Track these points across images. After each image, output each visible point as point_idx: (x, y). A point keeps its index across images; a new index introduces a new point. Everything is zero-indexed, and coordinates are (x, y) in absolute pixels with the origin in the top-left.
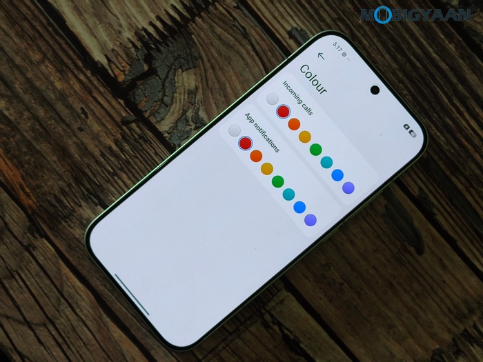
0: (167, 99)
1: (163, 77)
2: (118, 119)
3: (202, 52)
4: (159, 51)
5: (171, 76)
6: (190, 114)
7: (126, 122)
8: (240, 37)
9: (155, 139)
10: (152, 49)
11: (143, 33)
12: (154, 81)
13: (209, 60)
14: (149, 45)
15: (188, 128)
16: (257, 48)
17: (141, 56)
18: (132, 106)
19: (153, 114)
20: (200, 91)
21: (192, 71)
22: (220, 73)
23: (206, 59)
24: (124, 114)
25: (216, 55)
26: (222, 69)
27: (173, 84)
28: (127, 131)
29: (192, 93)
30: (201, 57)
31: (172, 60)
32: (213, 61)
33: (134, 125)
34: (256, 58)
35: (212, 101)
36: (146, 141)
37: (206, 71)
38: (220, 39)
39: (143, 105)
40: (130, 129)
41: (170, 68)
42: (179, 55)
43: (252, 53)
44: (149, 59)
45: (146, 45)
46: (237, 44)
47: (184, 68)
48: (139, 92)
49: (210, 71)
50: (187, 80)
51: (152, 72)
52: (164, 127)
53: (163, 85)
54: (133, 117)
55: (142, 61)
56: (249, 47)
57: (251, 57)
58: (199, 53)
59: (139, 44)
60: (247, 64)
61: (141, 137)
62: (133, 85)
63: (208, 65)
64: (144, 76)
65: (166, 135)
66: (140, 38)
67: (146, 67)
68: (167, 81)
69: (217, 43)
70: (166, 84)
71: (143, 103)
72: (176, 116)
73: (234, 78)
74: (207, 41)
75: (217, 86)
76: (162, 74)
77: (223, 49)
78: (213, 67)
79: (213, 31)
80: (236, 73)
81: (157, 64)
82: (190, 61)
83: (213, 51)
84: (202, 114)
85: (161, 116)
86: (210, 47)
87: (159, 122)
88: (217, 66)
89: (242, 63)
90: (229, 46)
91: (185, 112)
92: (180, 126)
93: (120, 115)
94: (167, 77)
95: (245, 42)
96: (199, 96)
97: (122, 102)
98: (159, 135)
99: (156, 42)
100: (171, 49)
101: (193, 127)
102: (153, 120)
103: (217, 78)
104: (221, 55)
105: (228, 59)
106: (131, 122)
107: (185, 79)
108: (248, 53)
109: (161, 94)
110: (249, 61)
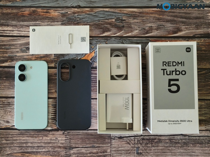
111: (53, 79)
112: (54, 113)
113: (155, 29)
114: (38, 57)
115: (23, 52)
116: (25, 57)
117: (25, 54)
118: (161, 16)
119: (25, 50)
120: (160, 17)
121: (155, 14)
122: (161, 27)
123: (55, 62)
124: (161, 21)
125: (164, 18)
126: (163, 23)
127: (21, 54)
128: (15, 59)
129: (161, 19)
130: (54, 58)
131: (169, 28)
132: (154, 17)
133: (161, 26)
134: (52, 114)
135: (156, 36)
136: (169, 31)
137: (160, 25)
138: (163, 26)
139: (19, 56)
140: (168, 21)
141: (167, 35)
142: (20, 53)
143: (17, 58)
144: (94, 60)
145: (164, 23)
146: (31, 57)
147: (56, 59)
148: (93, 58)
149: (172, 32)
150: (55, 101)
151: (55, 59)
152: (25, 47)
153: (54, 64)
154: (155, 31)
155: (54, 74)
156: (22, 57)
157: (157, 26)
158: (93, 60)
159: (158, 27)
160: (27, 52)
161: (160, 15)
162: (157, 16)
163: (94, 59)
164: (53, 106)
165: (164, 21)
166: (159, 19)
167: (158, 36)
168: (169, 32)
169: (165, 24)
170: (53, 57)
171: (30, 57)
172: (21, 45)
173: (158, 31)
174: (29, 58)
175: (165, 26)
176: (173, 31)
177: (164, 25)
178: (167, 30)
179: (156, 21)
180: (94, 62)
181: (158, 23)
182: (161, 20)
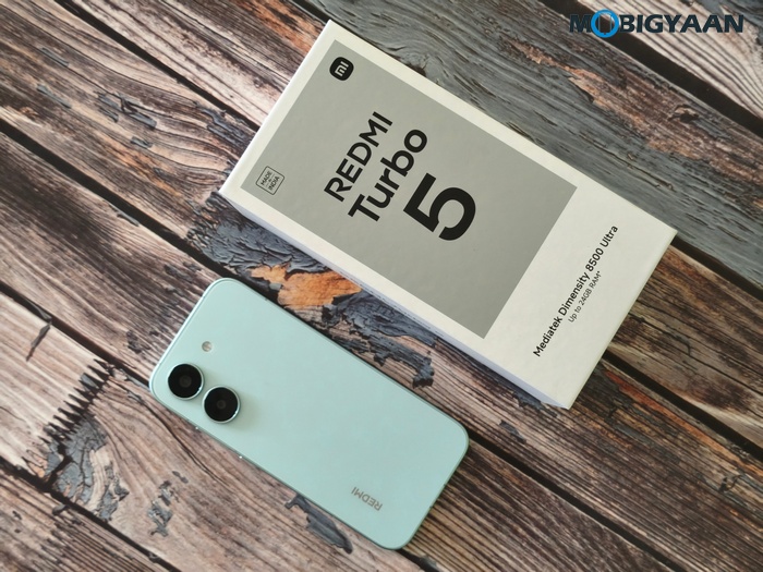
0: (88, 481)
1: (79, 461)
2: (49, 512)
3: (107, 429)
4: (69, 439)
5: (85, 459)
6: (112, 488)
7: (57, 512)
8: (137, 406)
9: (87, 519)
10: (62, 439)
11: (50, 427)
12: (72, 468)
13: (116, 435)
14: (58, 437)
15: (113, 501)
16: (155, 411)
17: (54, 448)
18: (58, 496)
19: (79, 498)
20: (115, 464)
21: (103, 448)
22: (128, 443)
23: (112, 434)
24: (53, 506)
25: (121, 428)
26: (129, 439)
27: (89, 466)
28: (60, 520)
29: (108, 468)
30: (108, 434)
31: (83, 444)
32: (119, 434)
33: (65, 513)
34: (157, 420)
35: (128, 470)
36: (79, 524)
37: (115, 445)
38: (120, 412)
39: (68, 492)
40: (62, 517)
41: (83, 451)
42: (88, 439)
43: (153, 417)
44: (62, 449)
45: (56, 437)
46: (137, 413)
47: (96, 448)
48: (61, 482)
49: (119, 444)
50: (100, 458)
51: (68, 460)
52: (92, 507)
53: (81, 469)
54: (61, 506)
55: (56, 454)
56: (148, 413)
57: (152, 420)
58: (105, 431)
59: (49, 439)
60: (150, 428)
61: (74, 522)
62: (54, 476)
63: (116, 439)
64: (62, 466)
65: (96, 513)
66: (49, 433)
67: (61, 458)
68: (84, 464)
69: (118, 417)
70: (84, 467)
71: (68, 491)
72: (100, 493)
73: (142, 444)
74: (109, 418)
75: (129, 455)
76: (77, 458)
77: (126, 421)
78: (121, 440)
79: (112, 408)
80: (143, 440)
81: (70, 452)
82: (100, 440)
83: (117, 425)
84: (123, 485)
85: (87, 497)
86: (114, 423)
87: (86, 503)
88: (124, 438)
89: (145, 428)
90: (130, 417)
91: (107, 487)
92: (106, 501)
93: (49, 507)
94: (82, 460)
95: (143, 409)
96: (116, 470)
97: (48, 495)
98: (89, 515)
99: (64, 432)
100: (79, 434)
101: (118, 498)
102: (80, 503)
103: (127, 449)
104: (125, 427)
105: (132, 429)
106: (61, 511)
107: (99, 458)
108: (149, 418)
109: (81, 478)
110: (151, 424)
111: (148, 281)
112: (71, 411)
113: (650, 340)
114: (146, 166)
115: (101, 110)
116: (98, 134)
117: (104, 121)
118: (701, 306)
119: (114, 108)
120: (697, 308)
121: (686, 281)
122: (677, 344)
123: (196, 223)
124: (690, 325)
125: (709, 318)
126: (695, 336)
127: (91, 111)
128: (53, 117)
129: (695, 317)
130: (203, 209)
131: (701, 369)
132: (675, 293)
133: (678, 339)
134: (61, 410)
135: (638, 367)
136: (697, 378)
137: (676, 334)
138: (685, 348)
139: (76, 116)
140: (715, 339)
141: (680, 390)
142: (89, 106)
143: (65, 116)
144: (344, 310)
145: (699, 338)
146: (121, 148)
147: (209, 217)
148: (347, 301)
149: (707, 390)
150: (103, 370)
151: (203, 214)
152: (124, 95)
153: (187, 230)
154: (646, 347)
155: (166, 268)
156: (87, 127)
157: (664, 332)
158: (341, 307)
159: (665, 337)
160: (116, 121)
161: (700, 298)
162: (686, 293)
163: (349, 304)
164: (82, 382)
165: (700, 332)
166: (686, 312)
167: (644, 371)
168: (695, 383)
169: (699, 346)
170: (202, 202)
171: (119, 146)
172: (112, 78)
173: (656, 355)
174: (110, 146)
175: (694, 354)
176: (711, 390)
177: (692, 343)
178: (691, 374)
179: (674, 312)
180: (345, 318)
181: (676, 323)
182: (692, 321)
